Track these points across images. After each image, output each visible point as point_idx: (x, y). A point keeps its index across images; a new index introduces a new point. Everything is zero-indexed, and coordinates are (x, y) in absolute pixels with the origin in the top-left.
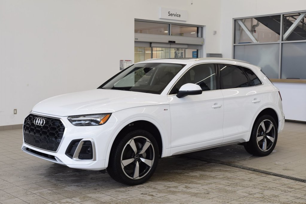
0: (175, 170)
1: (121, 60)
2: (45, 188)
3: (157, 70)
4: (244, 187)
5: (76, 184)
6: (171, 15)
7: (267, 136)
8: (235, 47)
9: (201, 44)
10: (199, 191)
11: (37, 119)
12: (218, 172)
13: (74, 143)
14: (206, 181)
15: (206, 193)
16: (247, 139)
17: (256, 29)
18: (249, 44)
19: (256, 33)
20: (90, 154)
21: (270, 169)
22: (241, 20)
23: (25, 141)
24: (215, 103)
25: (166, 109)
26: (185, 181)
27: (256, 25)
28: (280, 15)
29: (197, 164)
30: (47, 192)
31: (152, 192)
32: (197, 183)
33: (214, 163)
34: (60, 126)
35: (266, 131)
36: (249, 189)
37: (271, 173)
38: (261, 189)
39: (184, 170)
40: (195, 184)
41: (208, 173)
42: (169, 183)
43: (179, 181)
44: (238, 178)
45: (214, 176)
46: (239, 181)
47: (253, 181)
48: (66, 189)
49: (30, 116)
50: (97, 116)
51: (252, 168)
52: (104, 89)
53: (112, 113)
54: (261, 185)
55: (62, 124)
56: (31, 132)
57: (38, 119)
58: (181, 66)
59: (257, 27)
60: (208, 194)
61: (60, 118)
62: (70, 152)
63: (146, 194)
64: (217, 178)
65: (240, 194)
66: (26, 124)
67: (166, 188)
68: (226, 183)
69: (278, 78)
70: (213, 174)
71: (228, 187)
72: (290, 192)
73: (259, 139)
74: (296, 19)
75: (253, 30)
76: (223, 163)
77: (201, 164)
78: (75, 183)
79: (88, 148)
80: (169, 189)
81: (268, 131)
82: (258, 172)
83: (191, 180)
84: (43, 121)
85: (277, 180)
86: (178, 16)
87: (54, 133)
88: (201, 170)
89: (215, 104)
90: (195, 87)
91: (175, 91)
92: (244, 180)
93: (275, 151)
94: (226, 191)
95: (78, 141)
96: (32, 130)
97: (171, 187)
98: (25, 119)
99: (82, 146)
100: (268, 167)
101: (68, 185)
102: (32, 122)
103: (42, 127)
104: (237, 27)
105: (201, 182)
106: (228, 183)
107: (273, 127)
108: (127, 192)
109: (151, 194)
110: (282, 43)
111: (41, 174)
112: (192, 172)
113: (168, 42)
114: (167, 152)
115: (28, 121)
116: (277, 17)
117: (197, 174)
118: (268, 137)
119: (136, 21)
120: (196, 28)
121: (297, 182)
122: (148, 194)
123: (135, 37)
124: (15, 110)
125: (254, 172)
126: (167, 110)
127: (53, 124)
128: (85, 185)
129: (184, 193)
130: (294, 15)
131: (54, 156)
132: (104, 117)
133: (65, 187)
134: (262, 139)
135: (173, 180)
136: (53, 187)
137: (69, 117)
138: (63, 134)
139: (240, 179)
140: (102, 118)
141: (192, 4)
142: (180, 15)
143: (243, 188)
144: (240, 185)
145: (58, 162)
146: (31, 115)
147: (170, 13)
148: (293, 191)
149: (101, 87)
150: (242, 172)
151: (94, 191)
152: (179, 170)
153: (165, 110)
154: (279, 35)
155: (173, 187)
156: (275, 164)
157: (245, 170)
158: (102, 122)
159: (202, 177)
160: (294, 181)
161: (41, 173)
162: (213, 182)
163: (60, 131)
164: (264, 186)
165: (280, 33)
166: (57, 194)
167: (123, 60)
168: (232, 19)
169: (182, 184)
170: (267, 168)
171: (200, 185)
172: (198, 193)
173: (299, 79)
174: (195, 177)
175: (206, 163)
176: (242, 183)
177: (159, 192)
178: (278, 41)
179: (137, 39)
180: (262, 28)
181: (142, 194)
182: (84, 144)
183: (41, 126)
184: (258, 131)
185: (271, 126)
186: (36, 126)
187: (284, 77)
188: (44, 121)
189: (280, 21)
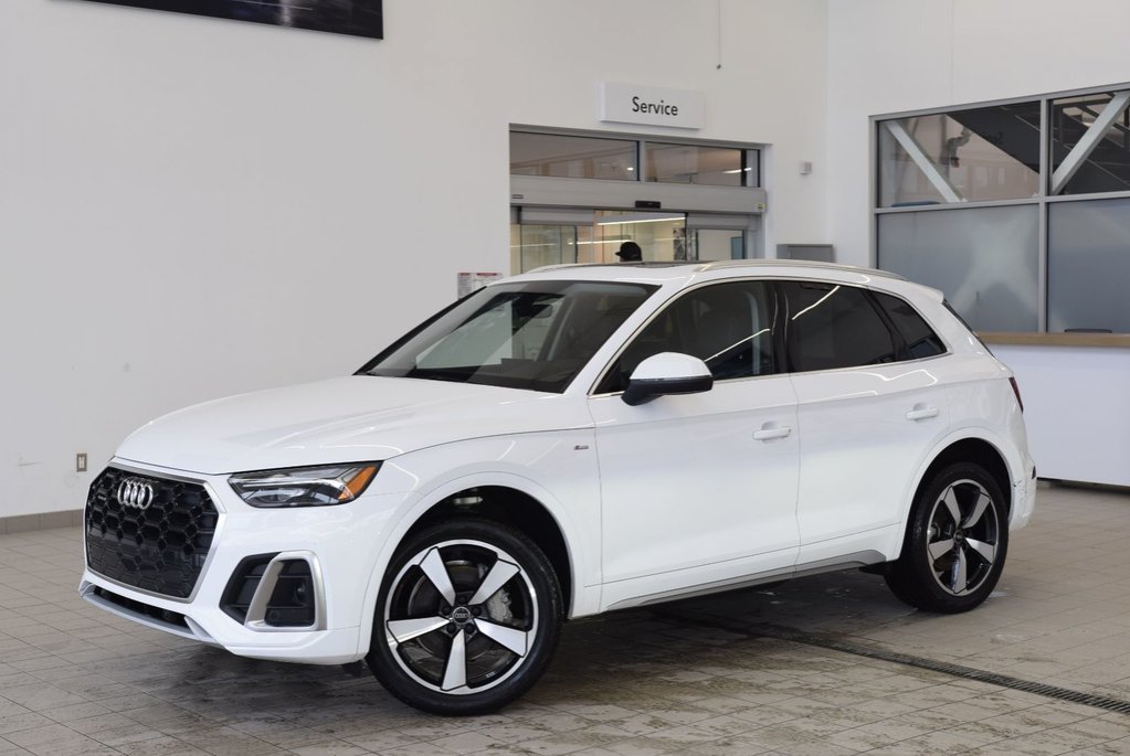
0: (628, 663)
1: (462, 274)
2: (151, 729)
3: (572, 305)
4: (862, 720)
5: (266, 715)
6: (642, 108)
7: (968, 540)
8: (882, 218)
9: (756, 210)
10: (698, 734)
11: (129, 486)
12: (780, 669)
13: (250, 568)
14: (731, 702)
15: (720, 742)
16: (892, 550)
17: (961, 152)
18: (930, 206)
19: (961, 165)
20: (305, 605)
21: (970, 657)
22: (903, 120)
23: (89, 564)
24: (765, 421)
25: (581, 445)
26: (653, 702)
27: (960, 138)
28: (1039, 102)
29: (711, 642)
30: (155, 742)
31: (529, 739)
32: (695, 709)
33: (773, 640)
34: (203, 508)
35: (962, 523)
36: (879, 729)
37: (973, 670)
38: (922, 728)
39: (660, 662)
40: (688, 710)
41: (740, 675)
42: (596, 709)
43: (632, 702)
44: (849, 688)
45: (762, 682)
46: (850, 700)
47: (898, 701)
48: (225, 731)
49: (108, 475)
50: (330, 472)
51: (905, 656)
52: (374, 375)
53: (382, 461)
54: (925, 713)
55: (211, 501)
56: (109, 530)
57: (132, 486)
58: (644, 292)
59: (962, 145)
60: (729, 745)
61: (203, 482)
62: (235, 601)
63: (506, 747)
64: (770, 691)
65: (843, 744)
66: (92, 504)
67: (583, 725)
68: (799, 707)
69: (1037, 330)
70: (760, 677)
71: (806, 719)
72: (1026, 736)
73: (937, 550)
74: (1096, 115)
75: (948, 158)
76: (805, 639)
77: (725, 642)
78: (259, 710)
79: (299, 585)
80: (590, 731)
81: (972, 522)
82: (924, 667)
83: (675, 697)
84: (147, 490)
85: (988, 697)
86: (669, 110)
87: (183, 534)
88: (721, 662)
89: (765, 426)
90: (687, 366)
91: (616, 381)
92: (867, 696)
93: (1001, 594)
94: (794, 736)
95: (264, 559)
96: (112, 523)
97: (599, 722)
98: (92, 486)
99: (275, 579)
100: (966, 652)
101: (235, 718)
102: (113, 496)
103: (143, 513)
104: (887, 150)
105: (714, 703)
106: (807, 707)
107: (989, 506)
108: (439, 742)
109: (524, 746)
110: (1048, 204)
111: (148, 682)
112: (687, 670)
113: (632, 205)
114: (589, 599)
115: (99, 491)
116: (1028, 109)
117: (702, 675)
118: (973, 543)
119: (516, 131)
120: (737, 155)
121: (1060, 704)
122: (512, 747)
123: (512, 189)
124: (79, 456)
125: (910, 668)
126: (586, 448)
127: (182, 501)
128: (296, 719)
129: (642, 741)
130: (1091, 101)
131: (183, 616)
132: (354, 474)
133: (223, 724)
134: (950, 552)
135: (611, 699)
136: (182, 726)
137: (235, 474)
138: (212, 536)
139: (852, 694)
140: (347, 480)
141: (719, 67)
142: (674, 110)
143: (857, 724)
144: (850, 715)
145: (197, 636)
146: (109, 470)
147: (639, 102)
148: (1036, 733)
149: (367, 369)
150: (864, 670)
151: (324, 737)
152: (640, 664)
153: (577, 448)
154: (1037, 170)
155: (606, 723)
156: (993, 641)
157: (879, 663)
158: (348, 493)
159: (717, 688)
160: (1049, 699)
161: (146, 676)
162: (752, 705)
163: (202, 526)
164: (933, 719)
165: (1038, 166)
166: (189, 751)
167: (468, 274)
168: (867, 119)
169: (642, 711)
170: (962, 654)
171: (707, 715)
172: (691, 743)
173: (1110, 332)
174: (696, 687)
175: (744, 636)
176: (857, 707)
177: (554, 741)
178: (1035, 195)
179: (521, 197)
180: (978, 148)
181: (492, 746)
182: (283, 572)
183: (139, 510)
184: (933, 521)
185: (983, 502)
186: (123, 509)
187: (1058, 325)
188: (151, 489)
189: (1038, 123)
